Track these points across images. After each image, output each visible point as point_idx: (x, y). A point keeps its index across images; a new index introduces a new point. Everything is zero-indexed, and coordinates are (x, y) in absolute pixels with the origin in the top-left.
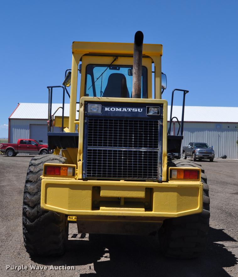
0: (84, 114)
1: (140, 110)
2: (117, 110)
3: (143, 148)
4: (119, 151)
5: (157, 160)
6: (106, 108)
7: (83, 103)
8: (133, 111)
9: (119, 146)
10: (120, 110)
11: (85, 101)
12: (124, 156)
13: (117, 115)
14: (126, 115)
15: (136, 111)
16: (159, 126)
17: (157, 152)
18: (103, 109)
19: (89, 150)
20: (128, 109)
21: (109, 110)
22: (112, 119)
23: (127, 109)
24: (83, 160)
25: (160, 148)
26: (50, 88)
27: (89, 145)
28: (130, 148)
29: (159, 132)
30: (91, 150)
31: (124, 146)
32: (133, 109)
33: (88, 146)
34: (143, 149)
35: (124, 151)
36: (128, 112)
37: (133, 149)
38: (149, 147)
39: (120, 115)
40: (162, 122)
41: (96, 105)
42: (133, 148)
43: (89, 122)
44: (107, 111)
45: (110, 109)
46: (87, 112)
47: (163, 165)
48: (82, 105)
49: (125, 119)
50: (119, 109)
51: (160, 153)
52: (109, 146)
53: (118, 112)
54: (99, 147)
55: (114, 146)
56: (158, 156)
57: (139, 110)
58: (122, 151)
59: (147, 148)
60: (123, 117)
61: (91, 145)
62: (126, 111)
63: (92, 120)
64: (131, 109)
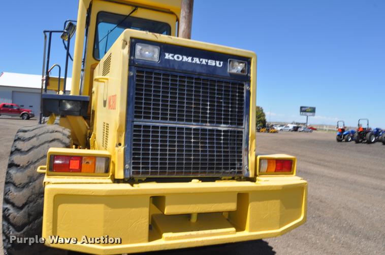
0: (130, 60)
1: (220, 64)
2: (184, 60)
3: (222, 125)
4: (187, 129)
5: (241, 144)
6: (167, 55)
7: (128, 40)
8: (209, 64)
9: (187, 120)
10: (189, 59)
11: (131, 38)
12: (194, 138)
13: (184, 68)
14: (198, 70)
15: (214, 64)
16: (245, 91)
17: (241, 132)
18: (161, 55)
19: (135, 126)
20: (201, 60)
21: (171, 58)
22: (175, 74)
23: (199, 60)
24: (125, 145)
25: (246, 126)
26: (48, 34)
27: (136, 117)
28: (204, 124)
29: (245, 101)
30: (140, 126)
31: (195, 121)
32: (210, 61)
33: (135, 119)
34: (223, 127)
35: (195, 129)
36: (201, 65)
37: (208, 127)
38: (231, 124)
39: (190, 69)
40: (249, 85)
41: (151, 47)
42: (208, 124)
43: (137, 76)
44: (169, 60)
45: (173, 57)
46: (134, 56)
47: (250, 152)
48: (126, 44)
49: (197, 76)
50: (187, 58)
51: (246, 134)
52: (171, 119)
53: (186, 63)
54: (154, 121)
55: (179, 120)
56: (243, 138)
57: (218, 62)
58: (190, 129)
59: (228, 126)
60: (193, 72)
61: (140, 117)
62: (198, 62)
63: (142, 72)
64: (207, 61)
